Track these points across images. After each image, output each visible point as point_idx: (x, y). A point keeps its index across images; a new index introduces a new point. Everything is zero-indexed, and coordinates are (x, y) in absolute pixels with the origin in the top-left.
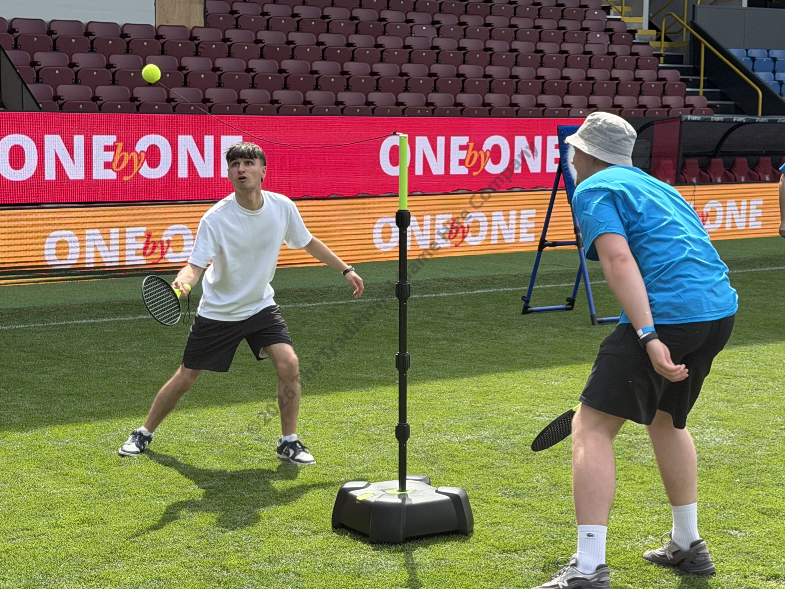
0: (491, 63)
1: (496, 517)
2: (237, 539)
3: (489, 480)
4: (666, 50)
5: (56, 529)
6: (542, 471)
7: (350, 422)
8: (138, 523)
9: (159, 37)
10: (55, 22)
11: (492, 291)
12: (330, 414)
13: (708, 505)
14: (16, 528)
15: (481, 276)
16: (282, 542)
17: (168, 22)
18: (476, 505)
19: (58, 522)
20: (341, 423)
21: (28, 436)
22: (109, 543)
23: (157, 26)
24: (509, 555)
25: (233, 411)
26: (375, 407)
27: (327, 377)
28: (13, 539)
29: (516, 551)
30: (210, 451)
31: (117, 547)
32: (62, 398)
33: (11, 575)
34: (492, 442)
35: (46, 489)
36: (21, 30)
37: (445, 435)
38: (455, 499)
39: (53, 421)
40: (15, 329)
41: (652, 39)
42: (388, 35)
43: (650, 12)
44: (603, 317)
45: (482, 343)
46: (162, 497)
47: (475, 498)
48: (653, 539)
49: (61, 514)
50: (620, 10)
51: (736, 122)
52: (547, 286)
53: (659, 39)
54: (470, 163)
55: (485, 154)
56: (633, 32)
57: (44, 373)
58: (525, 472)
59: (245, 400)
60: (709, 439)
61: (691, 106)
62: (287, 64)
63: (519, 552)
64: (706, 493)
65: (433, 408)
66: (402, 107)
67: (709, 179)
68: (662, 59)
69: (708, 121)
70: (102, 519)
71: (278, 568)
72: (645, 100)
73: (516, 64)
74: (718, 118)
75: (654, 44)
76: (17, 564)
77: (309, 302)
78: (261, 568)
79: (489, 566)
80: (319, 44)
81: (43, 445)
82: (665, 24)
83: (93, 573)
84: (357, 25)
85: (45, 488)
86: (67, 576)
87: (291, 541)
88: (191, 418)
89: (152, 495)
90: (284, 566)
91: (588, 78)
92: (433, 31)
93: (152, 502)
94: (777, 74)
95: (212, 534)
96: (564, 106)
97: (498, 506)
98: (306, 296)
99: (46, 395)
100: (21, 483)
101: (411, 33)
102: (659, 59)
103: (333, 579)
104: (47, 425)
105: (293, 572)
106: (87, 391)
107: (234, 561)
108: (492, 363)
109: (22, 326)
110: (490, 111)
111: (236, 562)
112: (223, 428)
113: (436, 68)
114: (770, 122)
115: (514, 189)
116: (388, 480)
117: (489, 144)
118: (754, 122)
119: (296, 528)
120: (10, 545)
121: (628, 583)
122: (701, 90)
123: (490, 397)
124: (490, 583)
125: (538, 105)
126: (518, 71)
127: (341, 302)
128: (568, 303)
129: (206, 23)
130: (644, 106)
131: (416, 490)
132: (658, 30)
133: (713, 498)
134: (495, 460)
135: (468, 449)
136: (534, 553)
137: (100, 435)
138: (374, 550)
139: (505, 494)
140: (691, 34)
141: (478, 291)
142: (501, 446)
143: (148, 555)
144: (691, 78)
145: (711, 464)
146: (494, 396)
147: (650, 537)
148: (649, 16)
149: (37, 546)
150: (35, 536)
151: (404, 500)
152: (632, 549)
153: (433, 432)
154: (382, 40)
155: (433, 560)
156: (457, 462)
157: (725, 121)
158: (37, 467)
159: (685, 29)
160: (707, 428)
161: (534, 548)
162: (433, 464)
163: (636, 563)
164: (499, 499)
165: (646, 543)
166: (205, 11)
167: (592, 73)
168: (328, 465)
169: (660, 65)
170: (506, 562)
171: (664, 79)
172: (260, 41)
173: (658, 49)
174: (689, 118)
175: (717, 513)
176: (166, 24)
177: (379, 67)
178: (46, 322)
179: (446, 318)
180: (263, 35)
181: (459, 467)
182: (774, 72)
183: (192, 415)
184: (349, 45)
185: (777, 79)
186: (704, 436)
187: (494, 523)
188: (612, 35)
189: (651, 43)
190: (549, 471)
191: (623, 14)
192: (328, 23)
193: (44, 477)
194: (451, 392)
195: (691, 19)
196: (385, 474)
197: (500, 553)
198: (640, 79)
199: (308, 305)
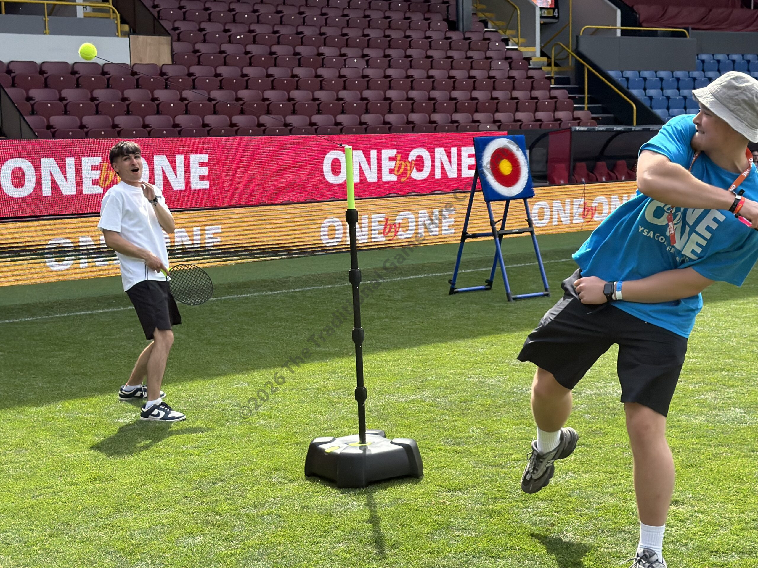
0: (412, 88)
1: (441, 462)
2: (226, 489)
3: (434, 432)
4: (556, 73)
5: (73, 487)
6: (476, 422)
7: (314, 388)
8: (141, 479)
9: (134, 74)
10: (46, 64)
11: (423, 276)
12: (296, 382)
13: (616, 446)
14: (38, 487)
15: (413, 265)
16: (264, 490)
17: (141, 61)
18: (424, 453)
19: (74, 481)
20: (306, 390)
21: (43, 409)
22: (118, 496)
23: (132, 64)
24: (454, 493)
25: (214, 383)
26: (333, 376)
27: (291, 352)
28: (36, 496)
29: (459, 489)
30: (197, 417)
31: (125, 499)
32: (69, 378)
33: (36, 526)
34: (433, 401)
35: (62, 454)
36: (17, 71)
37: (393, 396)
38: (407, 448)
39: (62, 397)
40: (25, 321)
41: (544, 65)
42: (326, 67)
43: (541, 43)
44: (517, 295)
45: (419, 319)
46: (160, 456)
47: (423, 447)
48: (572, 475)
49: (75, 473)
50: (517, 41)
51: (616, 131)
52: (468, 271)
53: (549, 65)
54: (398, 171)
55: (411, 163)
56: (528, 59)
57: (52, 357)
58: (463, 424)
59: (224, 374)
60: (611, 392)
61: (579, 119)
62: (243, 93)
63: (462, 490)
64: (613, 435)
65: (382, 374)
66: (340, 127)
67: (595, 179)
68: (553, 81)
69: (593, 131)
70: (111, 477)
71: (262, 511)
72: (540, 115)
73: (433, 88)
74: (602, 128)
75: (545, 69)
76: (42, 517)
77: (271, 290)
78: (248, 512)
79: (439, 503)
80: (269, 76)
81: (56, 417)
82: (554, 51)
83: (107, 522)
84: (299, 59)
85: (60, 452)
86: (85, 525)
87: (272, 489)
88: (179, 390)
89: (152, 455)
90: (267, 510)
91: (492, 99)
92: (363, 63)
93: (152, 461)
94: (647, 91)
95: (205, 485)
96: (474, 121)
97: (442, 453)
98: (268, 286)
99: (55, 376)
100: (40, 449)
101: (345, 65)
102: (551, 82)
103: (309, 519)
104: (58, 401)
105: (275, 514)
106: (90, 371)
107: (225, 507)
108: (427, 335)
109: (31, 319)
110: (413, 127)
111: (227, 508)
112: (207, 397)
113: (367, 93)
114: (644, 130)
115: (436, 192)
116: (348, 435)
117: (413, 155)
118: (630, 131)
119: (275, 478)
120: (34, 501)
121: (555, 512)
122: (586, 106)
123: (428, 364)
124: (440, 517)
125: (453, 122)
126: (435, 94)
127: (297, 290)
128: (487, 284)
129: (173, 60)
130: (540, 120)
131: (374, 442)
132: (549, 58)
133: (619, 440)
134: (437, 415)
135: (414, 407)
136: (475, 491)
137: (104, 407)
138: (341, 493)
139: (447, 443)
140: (576, 60)
141: (412, 277)
142: (441, 404)
143: (152, 506)
144: (577, 96)
145: (615, 412)
146: (432, 362)
147: (570, 473)
148: (541, 46)
149: (58, 501)
150: (55, 493)
151: (365, 451)
152: (555, 484)
153: (383, 394)
154: (321, 71)
155: (391, 500)
156: (405, 418)
157: (607, 131)
158: (52, 435)
159: (570, 56)
160: (609, 383)
161: (475, 487)
162: (385, 420)
163: (560, 496)
164: (442, 447)
165: (567, 479)
166: (172, 50)
167: (496, 94)
168: (297, 425)
169: (551, 86)
170: (453, 499)
171: (555, 98)
172: (220, 75)
173: (549, 73)
174: (577, 129)
175: (624, 452)
176: (140, 63)
177: (319, 94)
178: (51, 315)
179: (386, 300)
180: (221, 70)
181: (407, 422)
182: (645, 89)
183: (180, 388)
184: (294, 76)
185: (647, 95)
186: (608, 389)
187: (439, 467)
188: (511, 62)
189: (543, 68)
190: (482, 422)
191: (520, 44)
192: (276, 58)
193: (59, 443)
194: (396, 361)
195: (575, 47)
196: (346, 430)
197: (446, 492)
198: (536, 98)
199: (270, 293)
